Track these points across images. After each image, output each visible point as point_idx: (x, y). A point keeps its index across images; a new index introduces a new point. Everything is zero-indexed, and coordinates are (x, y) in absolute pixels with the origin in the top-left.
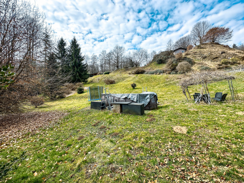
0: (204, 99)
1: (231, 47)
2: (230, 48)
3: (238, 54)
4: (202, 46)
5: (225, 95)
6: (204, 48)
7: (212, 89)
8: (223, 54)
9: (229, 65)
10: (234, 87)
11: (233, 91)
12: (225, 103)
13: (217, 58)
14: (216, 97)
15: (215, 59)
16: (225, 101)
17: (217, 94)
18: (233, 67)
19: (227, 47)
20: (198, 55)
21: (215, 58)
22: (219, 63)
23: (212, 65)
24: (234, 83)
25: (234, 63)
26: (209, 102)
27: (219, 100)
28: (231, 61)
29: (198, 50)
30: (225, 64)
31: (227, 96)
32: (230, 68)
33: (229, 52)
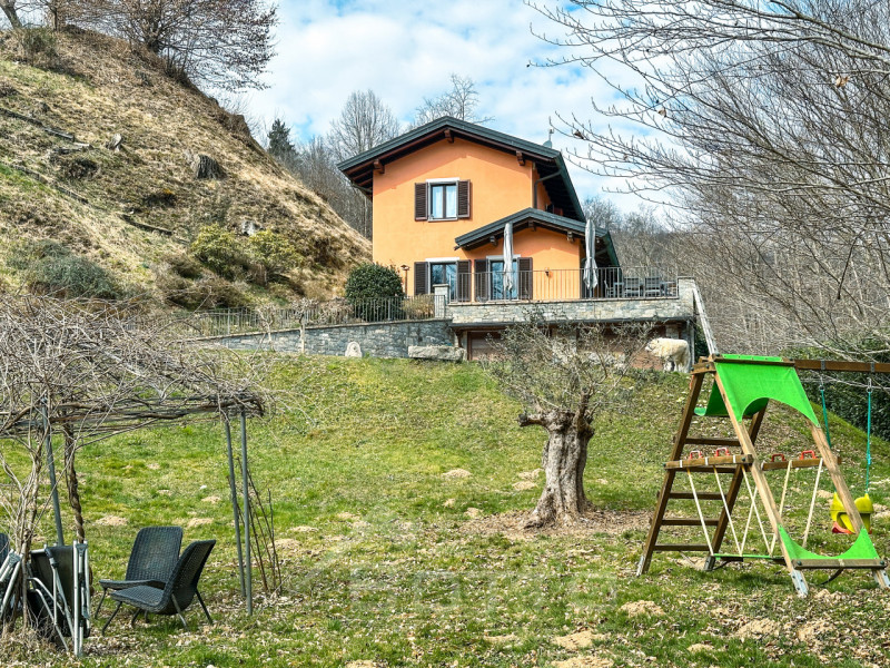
0: (34, 601)
1: (262, 138)
2: (252, 145)
3: (293, 207)
4: (68, 51)
5: (202, 551)
6: (78, 76)
7: (111, 492)
8: (212, 184)
9: (240, 285)
10: (261, 475)
11: (250, 515)
12: (193, 627)
13: (167, 200)
14: (132, 572)
15: (154, 205)
16: (194, 611)
17: (145, 538)
18: (263, 304)
19: (234, 125)
20: (28, 129)
21: (153, 200)
22: (178, 251)
23: (133, 261)
24: (264, 443)
25: (268, 278)
26: (75, 631)
27: (155, 598)
28: (252, 254)
29: (28, 72)
30: (219, 270)
31: (213, 563)
32: (243, 311)
33: (245, 175)
